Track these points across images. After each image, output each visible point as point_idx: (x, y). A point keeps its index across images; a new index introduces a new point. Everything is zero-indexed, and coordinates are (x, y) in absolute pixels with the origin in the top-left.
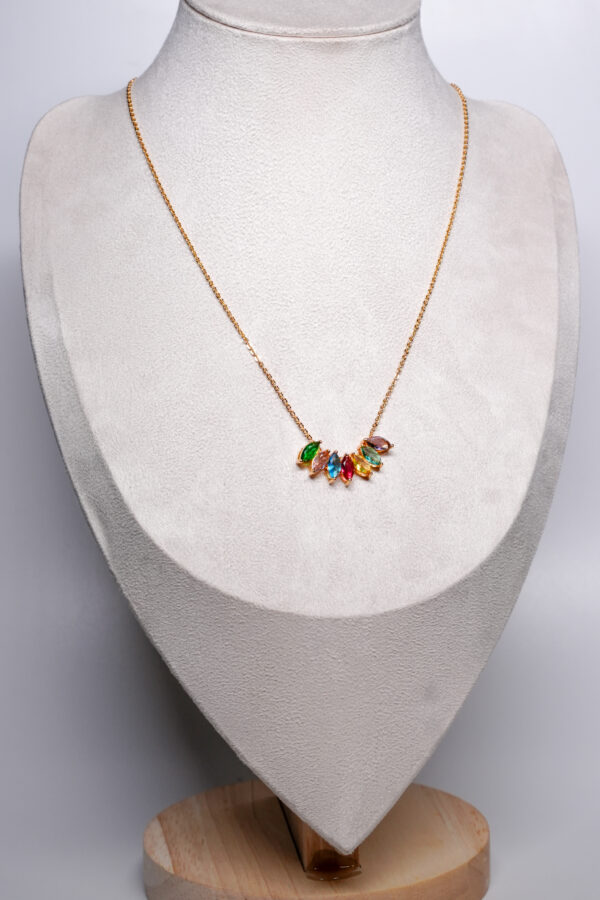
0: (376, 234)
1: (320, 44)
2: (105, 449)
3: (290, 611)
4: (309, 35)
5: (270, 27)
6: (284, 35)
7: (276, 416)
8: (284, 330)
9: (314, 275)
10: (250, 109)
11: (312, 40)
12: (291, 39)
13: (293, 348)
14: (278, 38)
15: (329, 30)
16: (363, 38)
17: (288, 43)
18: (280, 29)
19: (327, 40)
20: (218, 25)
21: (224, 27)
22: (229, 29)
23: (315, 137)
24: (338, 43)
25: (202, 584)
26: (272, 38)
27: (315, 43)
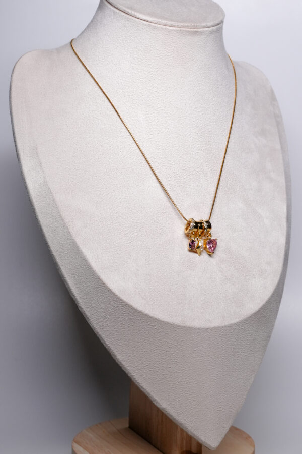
0: (210, 130)
1: (188, 32)
2: (79, 242)
3: (185, 325)
4: (183, 27)
5: (164, 22)
6: (171, 26)
7: (169, 224)
8: (169, 179)
9: (183, 151)
10: (150, 63)
11: (184, 29)
12: (174, 28)
13: (175, 189)
14: (168, 27)
15: (193, 24)
16: (207, 29)
17: (172, 30)
18: (169, 23)
19: (192, 30)
20: (134, 18)
21: (137, 20)
22: (141, 21)
23: (182, 79)
24: (196, 32)
25: (139, 312)
26: (164, 27)
27: (186, 31)
